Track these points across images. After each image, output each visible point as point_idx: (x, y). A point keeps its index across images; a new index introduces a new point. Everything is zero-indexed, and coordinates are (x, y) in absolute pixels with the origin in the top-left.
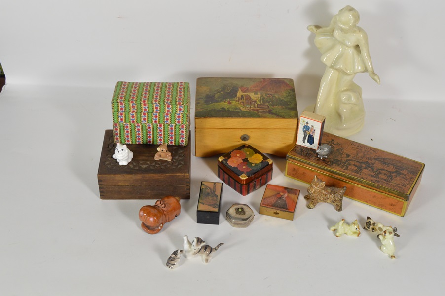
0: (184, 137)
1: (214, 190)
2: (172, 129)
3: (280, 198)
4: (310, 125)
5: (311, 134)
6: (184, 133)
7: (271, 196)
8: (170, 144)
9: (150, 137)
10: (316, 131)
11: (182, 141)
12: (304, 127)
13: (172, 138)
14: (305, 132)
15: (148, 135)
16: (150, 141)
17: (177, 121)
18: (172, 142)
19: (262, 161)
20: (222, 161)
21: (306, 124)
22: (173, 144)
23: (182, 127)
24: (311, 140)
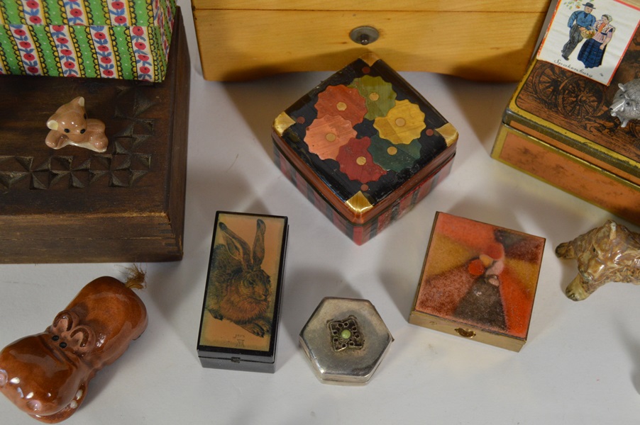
0: (150, 60)
1: (259, 255)
2: (101, 36)
3: (481, 278)
4: (597, 14)
5: (597, 38)
6: (147, 50)
7: (451, 271)
8: (104, 76)
9: (29, 56)
10: (616, 33)
11: (145, 70)
12: (576, 15)
13: (106, 59)
14: (575, 31)
15: (23, 53)
16: (33, 69)
17: (113, 17)
18: (109, 73)
19: (423, 132)
20: (286, 133)
21: (582, 8)
22: (115, 76)
23: (139, 31)
24: (593, 54)
